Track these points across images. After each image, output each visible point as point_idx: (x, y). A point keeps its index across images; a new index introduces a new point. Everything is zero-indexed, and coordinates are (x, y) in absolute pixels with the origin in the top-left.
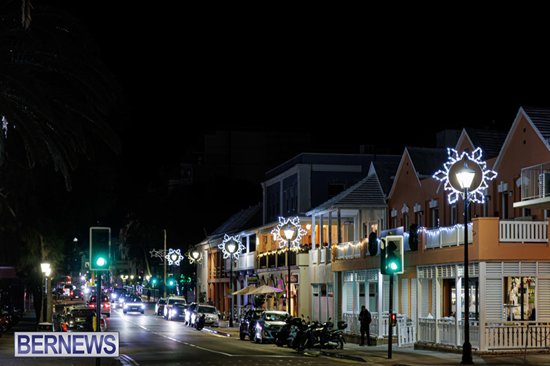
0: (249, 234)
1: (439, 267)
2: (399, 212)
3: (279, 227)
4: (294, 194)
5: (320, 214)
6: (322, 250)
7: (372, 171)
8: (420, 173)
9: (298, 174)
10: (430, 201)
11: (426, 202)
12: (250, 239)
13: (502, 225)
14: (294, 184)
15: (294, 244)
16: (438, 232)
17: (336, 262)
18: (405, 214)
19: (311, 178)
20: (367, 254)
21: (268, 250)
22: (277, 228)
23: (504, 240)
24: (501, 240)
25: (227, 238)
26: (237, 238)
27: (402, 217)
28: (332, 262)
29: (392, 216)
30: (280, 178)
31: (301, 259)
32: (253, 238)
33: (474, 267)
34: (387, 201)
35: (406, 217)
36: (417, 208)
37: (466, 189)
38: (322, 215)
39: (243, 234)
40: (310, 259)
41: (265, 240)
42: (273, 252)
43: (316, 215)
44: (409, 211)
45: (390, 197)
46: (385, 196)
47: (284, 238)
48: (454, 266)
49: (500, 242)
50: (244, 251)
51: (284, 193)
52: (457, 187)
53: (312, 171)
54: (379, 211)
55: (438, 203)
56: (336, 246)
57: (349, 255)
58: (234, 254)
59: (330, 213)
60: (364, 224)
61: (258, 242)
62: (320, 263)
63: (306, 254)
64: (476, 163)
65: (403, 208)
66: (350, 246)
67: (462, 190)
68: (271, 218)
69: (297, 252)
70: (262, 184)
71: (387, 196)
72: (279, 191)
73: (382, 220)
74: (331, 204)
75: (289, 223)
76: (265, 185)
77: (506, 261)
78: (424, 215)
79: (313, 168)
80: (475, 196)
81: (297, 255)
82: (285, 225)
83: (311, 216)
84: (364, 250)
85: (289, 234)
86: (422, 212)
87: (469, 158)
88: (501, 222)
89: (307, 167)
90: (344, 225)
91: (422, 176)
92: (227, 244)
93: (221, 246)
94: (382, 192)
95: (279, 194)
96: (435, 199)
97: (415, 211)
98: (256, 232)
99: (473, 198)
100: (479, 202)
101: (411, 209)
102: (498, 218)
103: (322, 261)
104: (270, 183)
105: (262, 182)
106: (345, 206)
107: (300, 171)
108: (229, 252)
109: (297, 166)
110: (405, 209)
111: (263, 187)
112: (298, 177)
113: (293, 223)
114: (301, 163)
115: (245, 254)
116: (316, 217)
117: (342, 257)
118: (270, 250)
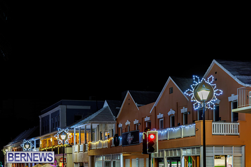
0: (36, 140)
1: (167, 151)
2: (124, 124)
3: (58, 133)
4: (57, 120)
5: (79, 127)
6: (80, 145)
7: (106, 105)
8: (138, 104)
9: (60, 110)
10: (146, 117)
11: (142, 118)
12: (36, 142)
13: (213, 124)
14: (57, 115)
15: (66, 142)
16: (166, 131)
17: (90, 150)
18: (127, 126)
19: (66, 112)
20: (112, 146)
21: (47, 146)
22: (57, 134)
23: (214, 133)
24: (213, 133)
25: (25, 141)
26: (30, 141)
27: (126, 128)
28: (89, 151)
29: (119, 127)
30: (50, 113)
31: (67, 150)
32: (38, 141)
33: (196, 149)
34: (116, 119)
35: (128, 127)
36: (136, 122)
37: (204, 100)
38: (80, 127)
39: (33, 139)
40: (73, 150)
41: (45, 142)
42: (50, 148)
43: (77, 127)
44: (130, 124)
45: (117, 117)
46: (114, 117)
47: (61, 139)
48: (179, 150)
49: (212, 135)
50: (33, 148)
51: (52, 120)
52: (199, 100)
53: (67, 109)
54: (110, 125)
55: (150, 118)
56: (90, 143)
57: (99, 146)
58: (29, 149)
59: (86, 126)
60: (100, 132)
61: (41, 143)
62: (79, 152)
63: (70, 148)
64: (210, 85)
65: (127, 122)
66: (100, 142)
67: (202, 102)
68: (45, 132)
69: (65, 147)
70: (40, 116)
71: (116, 117)
72: (49, 119)
73: (112, 130)
74: (87, 121)
75: (63, 132)
76: (41, 117)
77: (216, 146)
78: (141, 125)
79: (67, 107)
80: (209, 105)
81: (65, 148)
82: (61, 133)
83: (73, 128)
84: (110, 144)
85: (63, 137)
86: (140, 123)
87: (206, 82)
88: (213, 123)
89: (64, 107)
90: (89, 133)
91: (139, 105)
92: (25, 144)
93: (22, 145)
94: (113, 115)
95: (49, 121)
96: (148, 117)
97: (134, 124)
98: (40, 138)
99: (208, 107)
100: (212, 109)
101: (132, 122)
102: (212, 121)
103: (80, 151)
104: (43, 116)
105: (39, 115)
106: (95, 122)
107: (61, 109)
108: (26, 148)
109: (59, 106)
110: (128, 123)
111: (40, 118)
112: (60, 111)
113: (65, 131)
114: (61, 104)
115: (34, 149)
116: (76, 129)
117: (95, 148)
118: (48, 146)
